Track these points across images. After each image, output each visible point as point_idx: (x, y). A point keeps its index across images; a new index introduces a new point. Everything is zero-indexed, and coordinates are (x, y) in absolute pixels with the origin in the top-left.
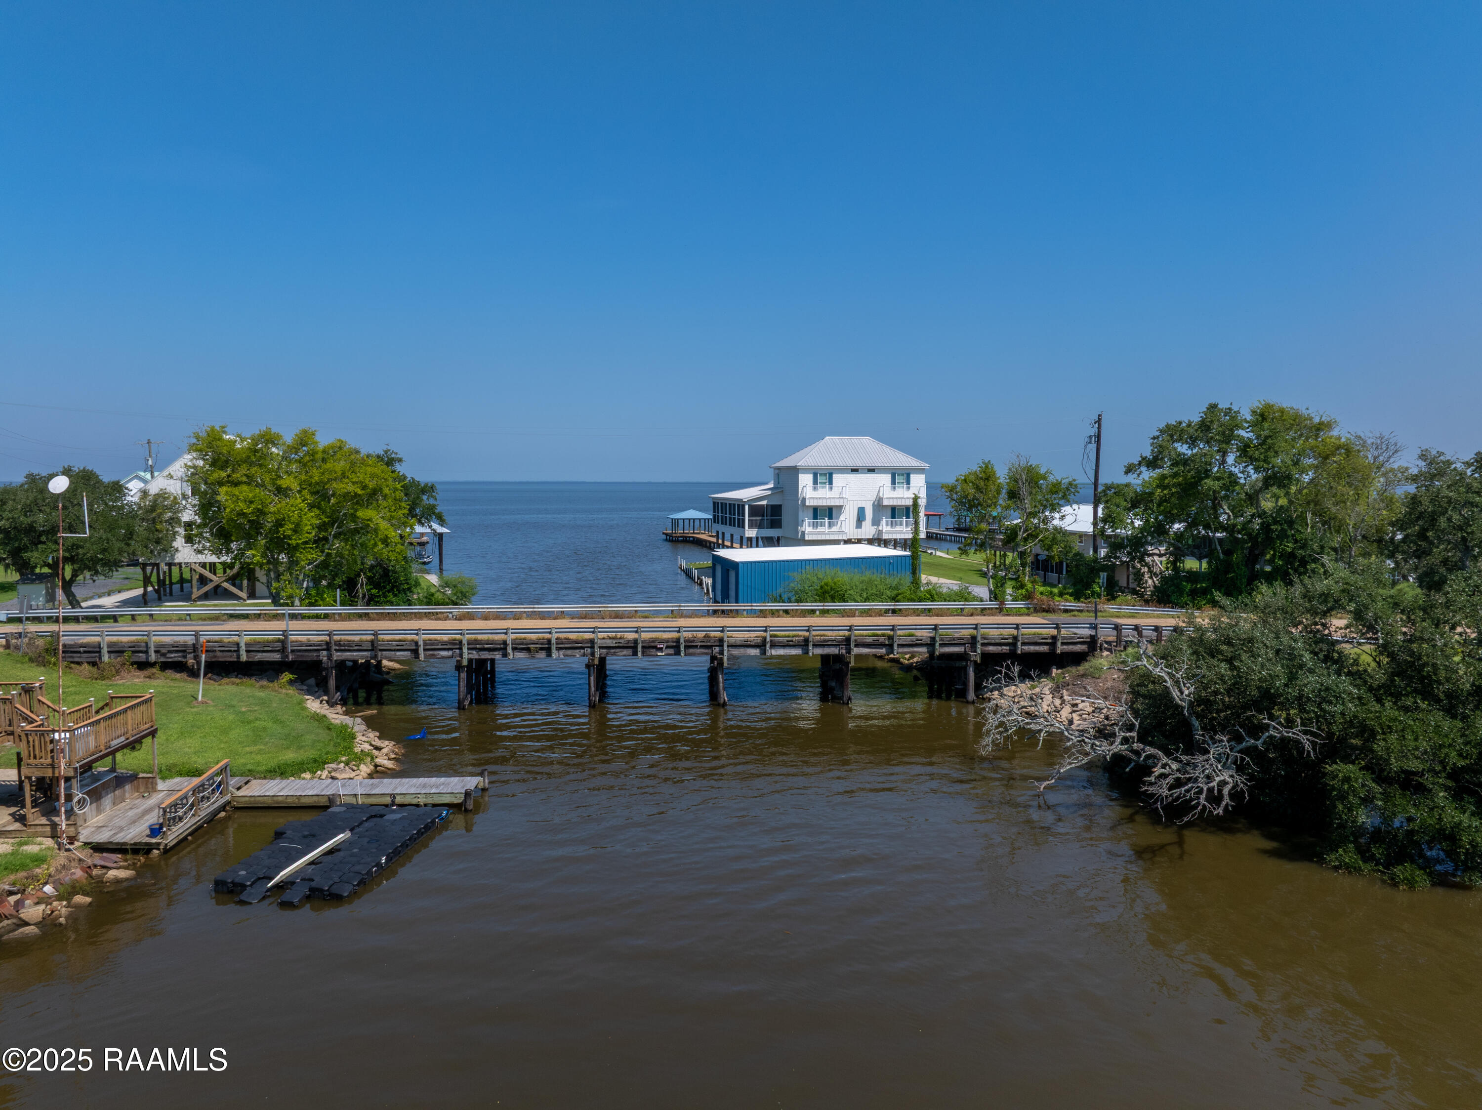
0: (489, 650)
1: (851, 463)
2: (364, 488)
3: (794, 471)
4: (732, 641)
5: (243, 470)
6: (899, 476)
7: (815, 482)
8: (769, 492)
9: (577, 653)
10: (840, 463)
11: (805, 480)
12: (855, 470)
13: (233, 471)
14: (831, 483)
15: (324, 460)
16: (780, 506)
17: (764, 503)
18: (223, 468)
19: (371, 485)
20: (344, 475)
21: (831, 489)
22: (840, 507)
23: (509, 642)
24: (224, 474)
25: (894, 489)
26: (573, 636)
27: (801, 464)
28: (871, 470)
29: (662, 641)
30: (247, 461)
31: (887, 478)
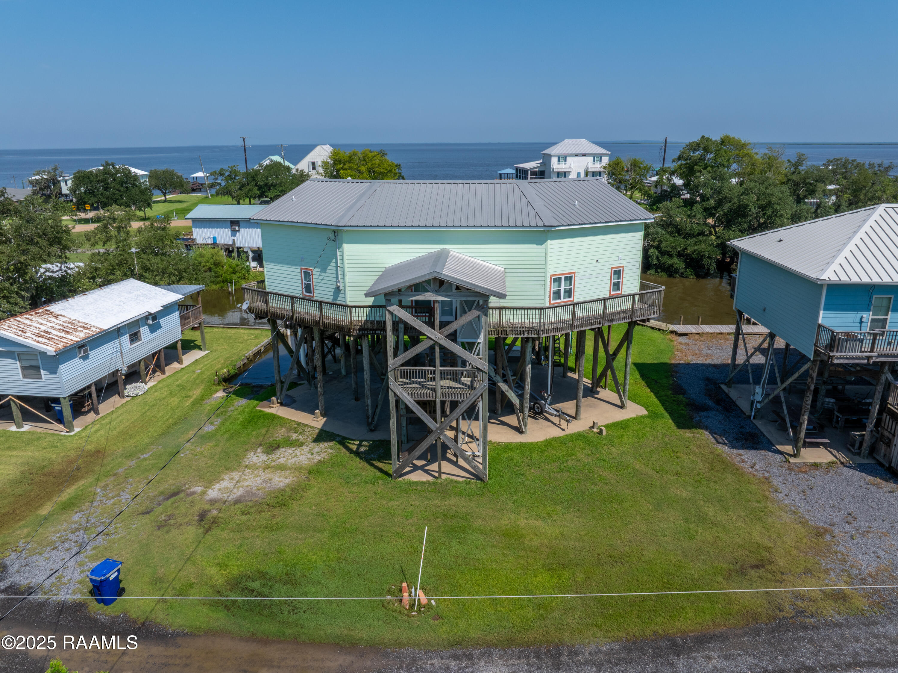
1: (575, 152)
3: (550, 156)
6: (597, 158)
7: (559, 161)
8: (539, 165)
10: (570, 152)
11: (554, 160)
12: (577, 155)
14: (566, 161)
16: (544, 171)
17: (537, 170)
21: (565, 164)
22: (569, 172)
25: (594, 164)
27: (552, 153)
28: (584, 155)
31: (592, 158)
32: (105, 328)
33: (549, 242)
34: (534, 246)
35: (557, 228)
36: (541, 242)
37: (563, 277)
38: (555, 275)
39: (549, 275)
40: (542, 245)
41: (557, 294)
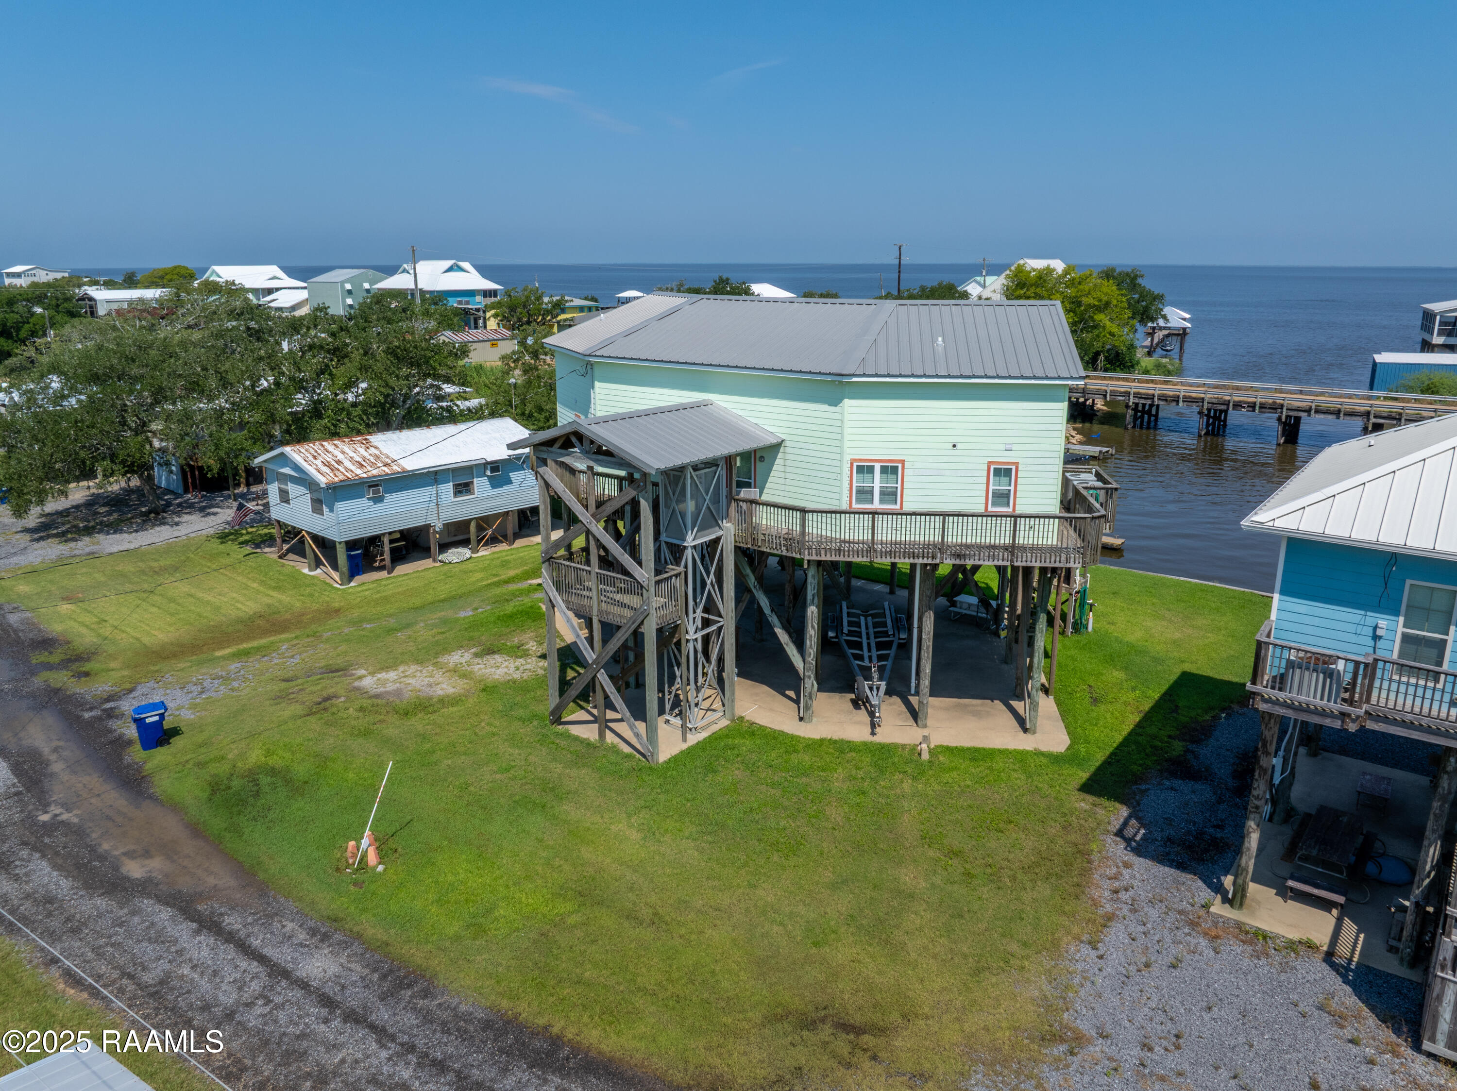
0: (1145, 398)
2: (1100, 300)
4: (1290, 407)
5: (1032, 290)
9: (1194, 405)
13: (1027, 290)
15: (1080, 283)
18: (1022, 289)
19: (1105, 299)
20: (1089, 293)
23: (1156, 395)
24: (1022, 292)
26: (1194, 395)
29: (1245, 402)
30: (1036, 285)
32: (409, 469)
33: (846, 402)
34: (825, 407)
35: (855, 379)
36: (835, 402)
37: (877, 467)
38: (860, 460)
39: (848, 458)
40: (836, 406)
41: (865, 494)
